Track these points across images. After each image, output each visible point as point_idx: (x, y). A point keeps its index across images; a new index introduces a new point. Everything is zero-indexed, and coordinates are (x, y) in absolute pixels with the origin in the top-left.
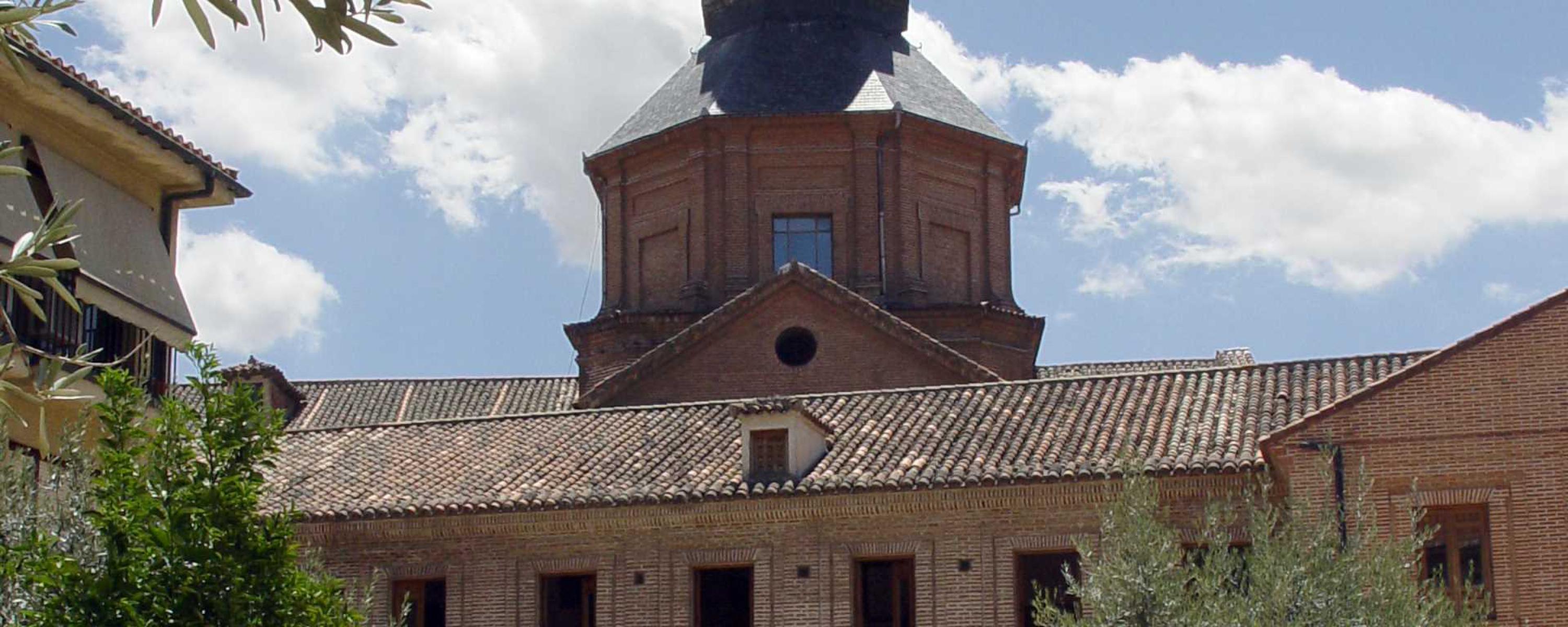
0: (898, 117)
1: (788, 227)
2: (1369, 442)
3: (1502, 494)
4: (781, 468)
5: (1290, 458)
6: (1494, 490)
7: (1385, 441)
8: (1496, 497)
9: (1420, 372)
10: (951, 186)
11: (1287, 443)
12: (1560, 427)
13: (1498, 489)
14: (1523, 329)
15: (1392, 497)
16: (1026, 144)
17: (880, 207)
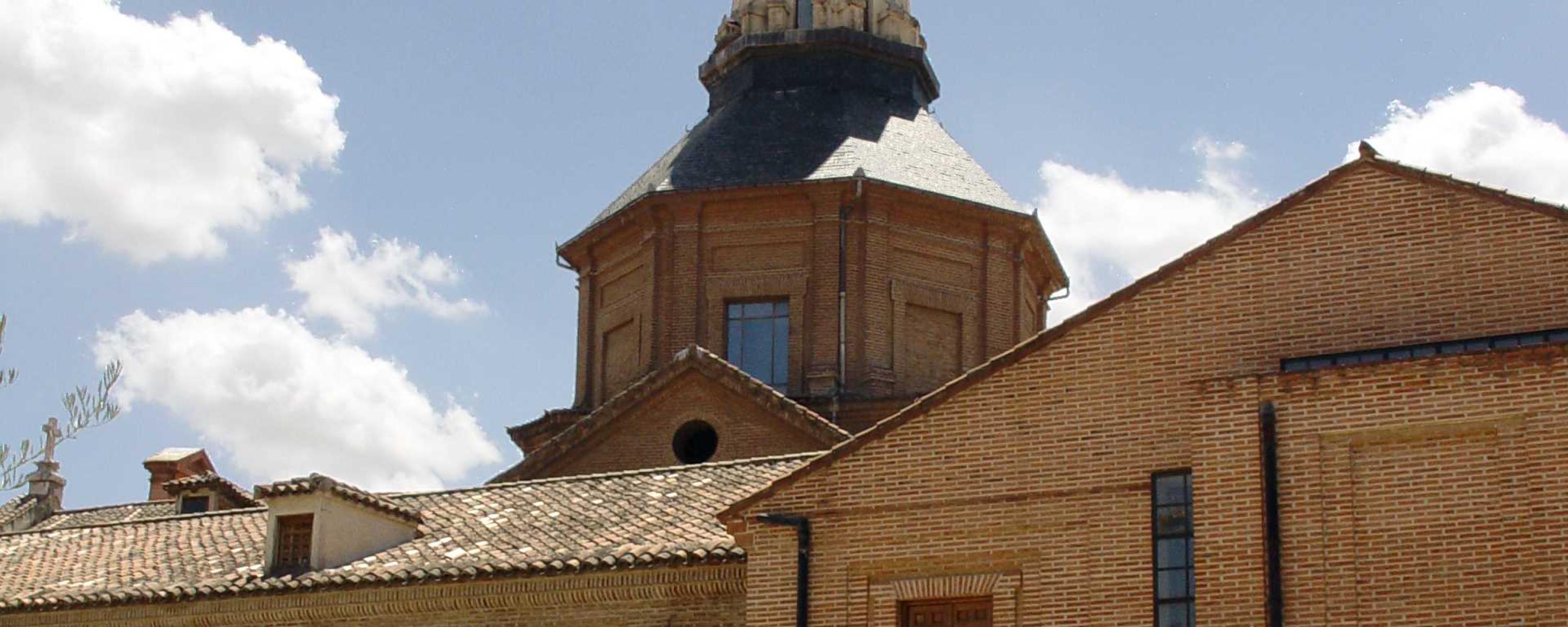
0: (860, 184)
1: (743, 313)
2: (847, 512)
3: (1011, 581)
4: (305, 561)
5: (752, 535)
6: (1001, 577)
7: (868, 510)
8: (1003, 586)
9: (918, 416)
10: (938, 263)
11: (750, 515)
12: (1090, 487)
13: (1005, 575)
14: (1052, 352)
15: (872, 587)
16: (1036, 211)
17: (842, 287)
